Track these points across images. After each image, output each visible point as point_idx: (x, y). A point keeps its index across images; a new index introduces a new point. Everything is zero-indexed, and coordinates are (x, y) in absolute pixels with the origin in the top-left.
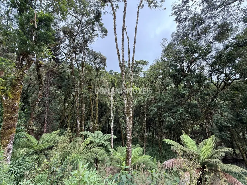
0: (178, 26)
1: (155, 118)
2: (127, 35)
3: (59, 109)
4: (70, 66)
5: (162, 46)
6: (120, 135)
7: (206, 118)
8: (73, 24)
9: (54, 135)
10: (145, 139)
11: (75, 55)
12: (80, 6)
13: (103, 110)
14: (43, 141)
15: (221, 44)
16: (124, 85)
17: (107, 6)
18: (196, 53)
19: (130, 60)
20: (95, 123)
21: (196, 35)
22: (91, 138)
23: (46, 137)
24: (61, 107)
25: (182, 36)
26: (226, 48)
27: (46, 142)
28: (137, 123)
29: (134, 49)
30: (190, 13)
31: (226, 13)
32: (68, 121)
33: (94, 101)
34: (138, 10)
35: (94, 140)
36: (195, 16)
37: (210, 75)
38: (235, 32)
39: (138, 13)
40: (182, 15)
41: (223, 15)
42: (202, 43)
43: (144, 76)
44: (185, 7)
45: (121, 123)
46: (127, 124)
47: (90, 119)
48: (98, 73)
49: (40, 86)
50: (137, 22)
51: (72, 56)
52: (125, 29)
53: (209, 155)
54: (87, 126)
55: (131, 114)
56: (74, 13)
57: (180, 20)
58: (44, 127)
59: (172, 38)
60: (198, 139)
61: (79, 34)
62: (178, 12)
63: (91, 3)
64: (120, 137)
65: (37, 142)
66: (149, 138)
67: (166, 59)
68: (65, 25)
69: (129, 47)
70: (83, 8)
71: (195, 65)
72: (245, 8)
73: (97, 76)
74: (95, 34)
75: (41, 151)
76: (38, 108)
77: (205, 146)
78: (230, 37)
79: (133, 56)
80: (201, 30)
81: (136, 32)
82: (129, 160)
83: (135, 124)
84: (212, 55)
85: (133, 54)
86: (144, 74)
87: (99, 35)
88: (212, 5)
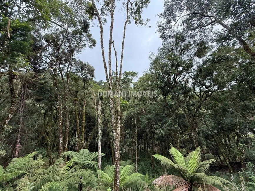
0: (164, 42)
1: (146, 129)
2: (114, 49)
3: (38, 125)
4: (53, 77)
5: (150, 59)
6: (110, 150)
7: (193, 128)
8: (58, 32)
9: (28, 159)
10: (136, 153)
11: (60, 65)
12: (67, 16)
13: (91, 123)
14: (12, 168)
15: (201, 59)
16: (112, 99)
17: (94, 19)
18: (180, 66)
19: (118, 73)
20: (81, 140)
21: (179, 51)
22: (75, 159)
23: (16, 162)
24: (41, 122)
25: (168, 51)
26: (205, 63)
27: (16, 170)
28: (128, 136)
29: (121, 63)
30: (173, 31)
31: (202, 34)
32: (48, 139)
33: (81, 114)
34: (125, 26)
35: (78, 161)
36: (177, 34)
37: (194, 87)
38: (211, 50)
39: (125, 29)
40: (166, 32)
41: (200, 35)
42: (185, 57)
43: (134, 87)
44: (168, 26)
45: (110, 137)
46: (115, 141)
48: (86, 84)
49: (12, 100)
50: (124, 37)
51: (56, 66)
52: (113, 43)
53: (196, 168)
54: (72, 144)
55: (118, 130)
56: (59, 22)
57: (164, 37)
58: (16, 149)
59: (158, 52)
60: (188, 148)
61: (64, 43)
62: (163, 30)
63: (78, 13)
64: (110, 153)
65: (4, 170)
66: (141, 151)
67: (154, 71)
68: (48, 33)
69: (116, 61)
70: (69, 18)
71: (180, 78)
72: (216, 31)
73: (84, 87)
74: (83, 44)
75: (8, 182)
76: (9, 126)
77: (192, 159)
78: (207, 54)
79: (121, 70)
80: (183, 46)
81: (123, 47)
82: (118, 182)
84: (194, 69)
85: (120, 68)
86: (134, 85)
87: (87, 46)
88: (191, 26)
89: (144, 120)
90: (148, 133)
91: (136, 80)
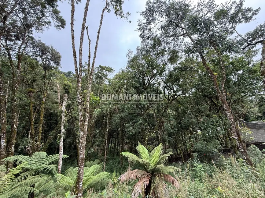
0: (142, 42)
1: (118, 128)
2: (88, 36)
5: (128, 56)
7: (160, 127)
10: (106, 152)
13: (53, 121)
15: (172, 66)
16: (80, 93)
18: (155, 69)
19: (90, 65)
20: (36, 141)
21: (156, 54)
22: (25, 164)
25: (146, 52)
26: (175, 69)
28: (98, 135)
29: (95, 54)
30: (152, 33)
31: (176, 43)
34: (103, 13)
35: (29, 167)
36: (155, 37)
37: (164, 90)
38: (181, 59)
39: (102, 16)
40: (146, 33)
42: (159, 61)
43: (109, 84)
44: (148, 27)
46: (81, 140)
47: (28, 136)
48: (47, 74)
50: (100, 25)
52: (87, 28)
53: (157, 161)
54: (22, 146)
55: (86, 128)
57: (143, 37)
59: (137, 51)
61: (16, 11)
62: (143, 29)
66: (110, 150)
67: (130, 70)
69: (90, 50)
71: (154, 80)
72: (186, 43)
73: (44, 77)
74: (47, 20)
77: (155, 153)
78: (177, 62)
79: (94, 62)
80: (159, 50)
81: (98, 36)
82: (80, 184)
83: (96, 136)
84: (166, 74)
85: (94, 59)
86: (109, 82)
87: (52, 24)
88: (168, 33)
89: (116, 119)
90: (120, 132)
91: (111, 76)
